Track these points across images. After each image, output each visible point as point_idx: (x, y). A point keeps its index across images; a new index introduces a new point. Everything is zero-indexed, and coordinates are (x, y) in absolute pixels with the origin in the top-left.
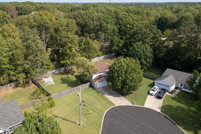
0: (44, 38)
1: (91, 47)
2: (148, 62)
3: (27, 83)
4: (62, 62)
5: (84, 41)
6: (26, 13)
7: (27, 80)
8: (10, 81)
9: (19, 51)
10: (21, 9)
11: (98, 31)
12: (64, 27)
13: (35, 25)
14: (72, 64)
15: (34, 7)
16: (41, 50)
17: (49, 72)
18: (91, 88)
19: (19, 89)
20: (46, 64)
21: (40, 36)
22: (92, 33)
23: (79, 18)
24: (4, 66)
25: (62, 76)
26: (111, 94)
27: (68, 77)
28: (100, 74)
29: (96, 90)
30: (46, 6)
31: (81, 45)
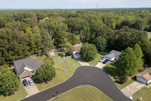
0: (51, 33)
1: (75, 38)
2: (104, 47)
3: (42, 55)
4: (59, 45)
5: (71, 35)
6: (42, 18)
7: (42, 53)
8: (35, 53)
9: (39, 39)
10: (39, 16)
11: (80, 30)
12: (61, 28)
13: (47, 27)
14: (64, 46)
15: (47, 14)
16: (49, 39)
17: (52, 50)
18: (72, 58)
19: (38, 57)
20: (51, 46)
21: (49, 32)
22: (77, 31)
23: (71, 22)
24: (33, 46)
25: (59, 52)
26: (81, 61)
27: (62, 53)
28: (77, 52)
29: (74, 59)
30: (54, 14)
31: (70, 37)
